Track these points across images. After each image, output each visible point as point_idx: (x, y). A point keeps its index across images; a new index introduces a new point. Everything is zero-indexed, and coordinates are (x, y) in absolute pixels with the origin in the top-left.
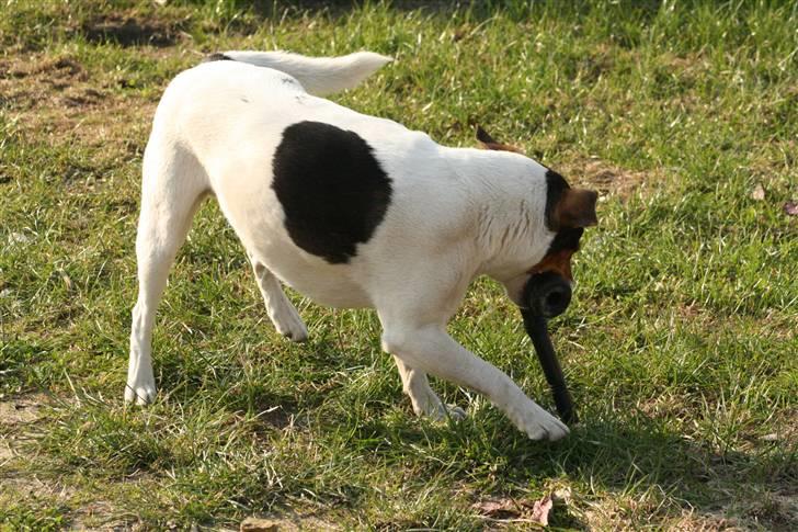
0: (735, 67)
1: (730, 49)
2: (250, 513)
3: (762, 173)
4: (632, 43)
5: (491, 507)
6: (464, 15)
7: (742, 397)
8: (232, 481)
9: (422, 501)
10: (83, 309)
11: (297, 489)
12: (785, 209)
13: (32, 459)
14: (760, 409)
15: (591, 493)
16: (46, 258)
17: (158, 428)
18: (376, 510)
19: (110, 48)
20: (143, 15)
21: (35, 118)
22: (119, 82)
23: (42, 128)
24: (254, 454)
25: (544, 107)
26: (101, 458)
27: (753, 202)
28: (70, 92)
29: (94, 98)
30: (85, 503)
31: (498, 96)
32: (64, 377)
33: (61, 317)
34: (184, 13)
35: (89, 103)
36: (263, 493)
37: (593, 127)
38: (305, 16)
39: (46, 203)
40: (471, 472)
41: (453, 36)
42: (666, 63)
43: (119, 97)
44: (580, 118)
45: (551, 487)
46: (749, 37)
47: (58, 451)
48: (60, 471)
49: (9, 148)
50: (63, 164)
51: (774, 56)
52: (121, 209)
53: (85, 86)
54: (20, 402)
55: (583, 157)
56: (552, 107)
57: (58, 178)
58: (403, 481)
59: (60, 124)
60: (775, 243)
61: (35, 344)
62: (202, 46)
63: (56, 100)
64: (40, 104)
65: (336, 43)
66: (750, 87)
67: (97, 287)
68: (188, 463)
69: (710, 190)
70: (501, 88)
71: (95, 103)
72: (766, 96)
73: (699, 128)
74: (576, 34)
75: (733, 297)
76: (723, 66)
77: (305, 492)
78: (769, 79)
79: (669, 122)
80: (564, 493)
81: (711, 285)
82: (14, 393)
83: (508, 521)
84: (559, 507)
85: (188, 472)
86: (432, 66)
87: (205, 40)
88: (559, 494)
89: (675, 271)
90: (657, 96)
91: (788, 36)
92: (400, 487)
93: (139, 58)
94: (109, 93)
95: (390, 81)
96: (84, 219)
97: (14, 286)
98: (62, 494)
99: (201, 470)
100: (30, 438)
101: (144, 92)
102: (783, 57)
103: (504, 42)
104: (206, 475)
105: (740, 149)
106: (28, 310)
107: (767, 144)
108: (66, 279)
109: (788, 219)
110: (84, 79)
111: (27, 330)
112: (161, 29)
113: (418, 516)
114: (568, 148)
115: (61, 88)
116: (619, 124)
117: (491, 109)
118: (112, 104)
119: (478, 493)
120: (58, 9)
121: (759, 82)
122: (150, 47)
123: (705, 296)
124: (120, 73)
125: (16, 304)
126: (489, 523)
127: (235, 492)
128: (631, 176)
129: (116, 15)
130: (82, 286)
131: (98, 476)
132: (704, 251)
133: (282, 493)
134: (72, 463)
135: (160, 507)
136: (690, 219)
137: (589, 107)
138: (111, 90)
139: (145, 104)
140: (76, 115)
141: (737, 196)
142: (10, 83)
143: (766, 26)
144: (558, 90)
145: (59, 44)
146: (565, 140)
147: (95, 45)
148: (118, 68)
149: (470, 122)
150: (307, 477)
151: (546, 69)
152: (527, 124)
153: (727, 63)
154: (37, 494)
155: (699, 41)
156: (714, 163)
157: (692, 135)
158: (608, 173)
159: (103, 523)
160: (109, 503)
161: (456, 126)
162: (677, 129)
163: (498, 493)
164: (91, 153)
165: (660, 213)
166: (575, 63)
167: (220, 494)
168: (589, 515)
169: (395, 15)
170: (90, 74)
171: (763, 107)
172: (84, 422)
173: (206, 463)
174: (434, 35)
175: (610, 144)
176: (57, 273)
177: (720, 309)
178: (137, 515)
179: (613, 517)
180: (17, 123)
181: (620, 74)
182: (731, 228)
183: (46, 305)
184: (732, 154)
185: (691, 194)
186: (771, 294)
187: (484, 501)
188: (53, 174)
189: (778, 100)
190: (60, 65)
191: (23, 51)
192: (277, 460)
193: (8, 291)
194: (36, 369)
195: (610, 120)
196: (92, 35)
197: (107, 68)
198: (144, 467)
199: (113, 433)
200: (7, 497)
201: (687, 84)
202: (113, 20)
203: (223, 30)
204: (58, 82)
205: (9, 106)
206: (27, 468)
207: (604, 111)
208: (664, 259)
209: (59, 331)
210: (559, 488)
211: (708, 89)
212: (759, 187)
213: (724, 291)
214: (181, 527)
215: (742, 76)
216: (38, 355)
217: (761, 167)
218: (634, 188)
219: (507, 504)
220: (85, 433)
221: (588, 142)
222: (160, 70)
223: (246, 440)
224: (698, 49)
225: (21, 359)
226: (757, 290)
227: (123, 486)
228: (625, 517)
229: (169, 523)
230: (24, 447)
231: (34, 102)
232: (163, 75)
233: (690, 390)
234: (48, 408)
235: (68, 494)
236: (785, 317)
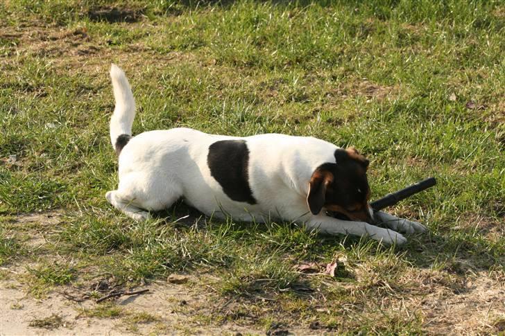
0: (442, 29)
1: (438, 20)
2: (173, 272)
3: (455, 86)
4: (386, 17)
5: (304, 267)
6: (295, 4)
7: (442, 207)
8: (163, 255)
9: (266, 264)
10: (84, 163)
11: (199, 258)
12: (467, 105)
13: (56, 244)
14: (451, 213)
15: (358, 259)
16: (65, 136)
17: (124, 226)
18: (241, 269)
19: (103, 24)
20: (121, 6)
21: (62, 62)
22: (107, 42)
23: (65, 67)
24: (175, 240)
25: (338, 52)
26: (93, 243)
27: (450, 102)
28: (81, 47)
29: (94, 51)
30: (84, 267)
31: (313, 46)
32: (74, 200)
33: (73, 168)
34: (143, 5)
35: (91, 53)
36: (180, 261)
37: (364, 63)
38: (209, 5)
39: (66, 107)
40: (293, 248)
41: (289, 14)
42: (404, 28)
43: (108, 50)
44: (357, 58)
45: (336, 256)
46: (449, 13)
47: (70, 240)
48: (71, 250)
49: (47, 78)
50: (76, 86)
51: (463, 24)
52: (106, 110)
53: (89, 44)
54: (50, 214)
55: (358, 79)
56: (342, 52)
57: (73, 93)
58: (256, 254)
59: (75, 65)
60: (462, 124)
61: (59, 182)
62: (153, 22)
63: (73, 52)
64: (65, 54)
65: (225, 19)
66: (449, 40)
67: (92, 151)
68: (140, 245)
69: (427, 96)
70: (315, 42)
71: (94, 53)
72: (458, 45)
73: (421, 62)
74: (356, 13)
75: (438, 153)
76: (435, 29)
77: (203, 260)
78: (460, 36)
79: (406, 60)
80: (343, 259)
81: (426, 146)
82: (47, 209)
83: (313, 274)
84: (340, 267)
85: (140, 250)
86: (277, 31)
87: (154, 19)
88: (340, 259)
89: (406, 139)
90: (399, 46)
91: (470, 12)
92: (255, 256)
93: (118, 29)
94: (102, 48)
95: (254, 39)
96: (86, 115)
97: (48, 152)
98: (72, 262)
99: (146, 249)
100: (55, 233)
101: (121, 47)
102: (468, 24)
103: (317, 18)
104: (150, 251)
105: (443, 74)
106: (55, 164)
107: (458, 71)
108: (76, 147)
109: (468, 111)
110: (89, 40)
111: (54, 175)
112: (131, 13)
113: (263, 272)
114: (351, 74)
115: (76, 45)
116: (378, 61)
117: (309, 53)
118: (103, 54)
119: (297, 260)
120: (75, 3)
121: (454, 38)
122: (125, 23)
123: (423, 152)
124: (108, 37)
125: (49, 161)
126: (302, 276)
127: (165, 261)
128: (384, 89)
129: (107, 6)
130: (84, 151)
131: (91, 253)
132: (423, 129)
133: (190, 261)
134: (77, 246)
135: (124, 269)
136: (416, 111)
137: (362, 52)
138: (103, 46)
139: (121, 53)
140: (83, 60)
141: (441, 99)
142: (49, 43)
143: (459, 8)
144: (345, 43)
145: (75, 22)
146: (349, 70)
147: (95, 22)
148: (107, 34)
149: (297, 61)
150: (204, 252)
151: (339, 32)
152: (328, 61)
153: (437, 28)
154: (58, 263)
155: (422, 16)
156: (429, 82)
157: (418, 66)
158: (372, 87)
159: (94, 278)
160: (97, 267)
161: (290, 63)
162: (409, 63)
163: (308, 259)
164: (91, 80)
165: (399, 108)
166: (355, 29)
167: (157, 261)
168: (357, 270)
169: (257, 4)
170: (92, 38)
171: (457, 51)
172: (84, 224)
173: (149, 245)
174: (278, 15)
175: (373, 71)
176: (71, 144)
177: (430, 159)
178: (112, 273)
179: (370, 271)
180: (52, 64)
181: (380, 34)
182: (438, 116)
183: (65, 162)
184: (439, 77)
185: (416, 98)
186: (459, 151)
187: (300, 264)
188: (71, 92)
189: (464, 47)
190: (76, 33)
191: (56, 26)
192: (188, 243)
193: (45, 155)
194: (59, 196)
195: (374, 59)
196: (93, 17)
197: (101, 34)
198: (116, 247)
199: (100, 230)
200: (42, 264)
201: (415, 39)
202: (105, 9)
203: (164, 13)
204: (75, 42)
205: (47, 56)
206: (53, 249)
207: (371, 54)
208: (401, 133)
209: (72, 175)
210: (341, 256)
211: (427, 42)
212: (453, 94)
213: (433, 150)
214: (135, 280)
215: (445, 35)
216: (60, 188)
217: (455, 83)
218: (385, 95)
219: (313, 266)
220: (84, 230)
221: (361, 71)
222: (130, 35)
223: (171, 233)
224: (422, 20)
225: (51, 191)
226: (451, 149)
227: (105, 258)
228: (376, 271)
229: (129, 277)
230: (52, 238)
231: (61, 53)
232: (132, 38)
233: (414, 203)
234: (65, 217)
235: (75, 263)
236: (466, 163)
